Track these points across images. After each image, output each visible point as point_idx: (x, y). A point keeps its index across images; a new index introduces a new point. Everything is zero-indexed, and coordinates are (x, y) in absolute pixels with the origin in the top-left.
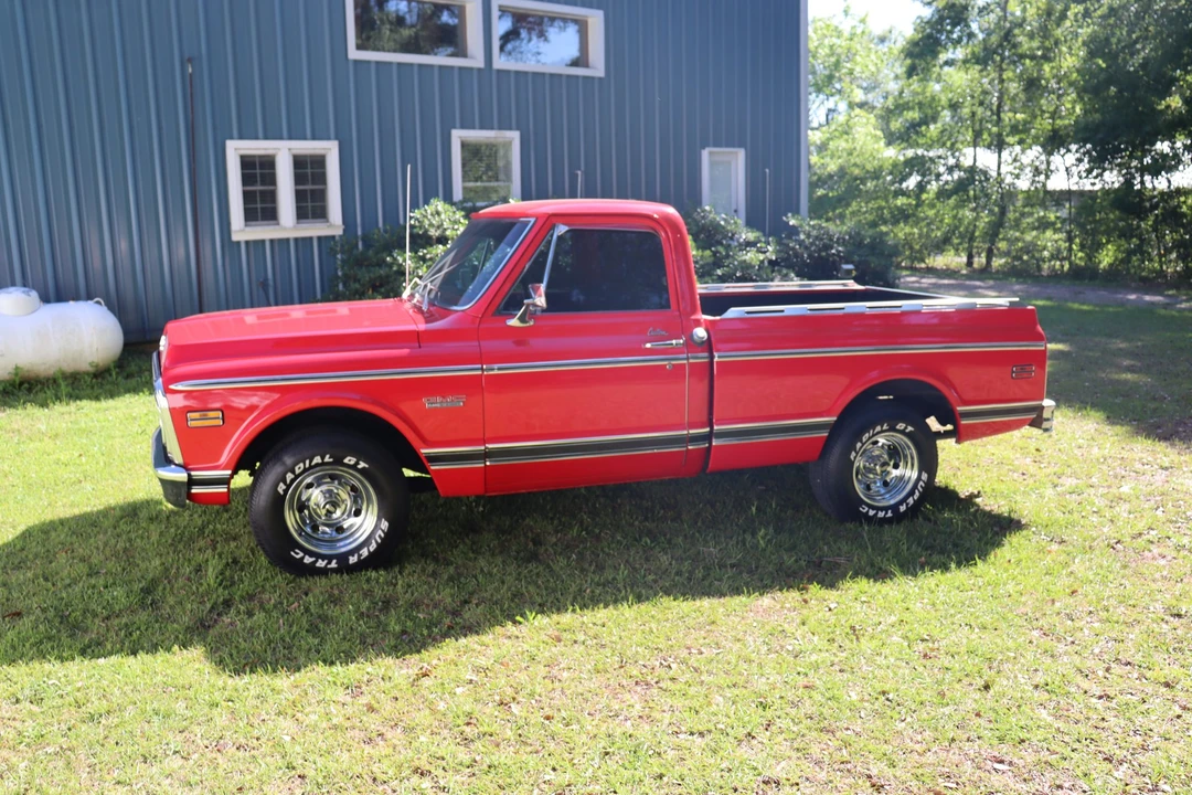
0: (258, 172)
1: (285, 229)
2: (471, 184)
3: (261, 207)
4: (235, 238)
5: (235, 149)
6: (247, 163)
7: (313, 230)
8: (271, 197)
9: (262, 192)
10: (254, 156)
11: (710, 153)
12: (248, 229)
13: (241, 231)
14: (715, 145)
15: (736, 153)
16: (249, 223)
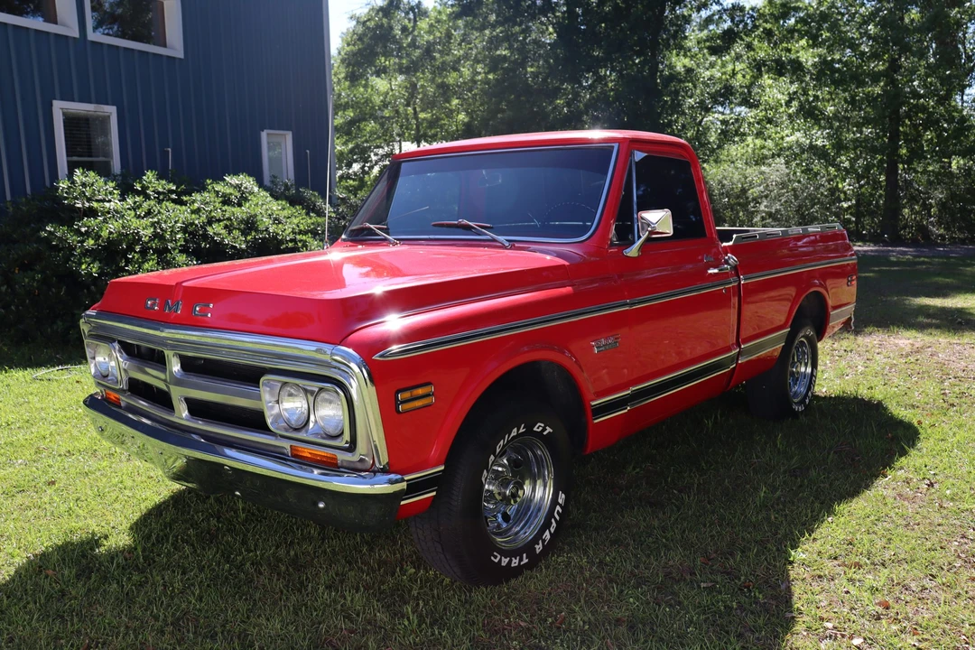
2: (75, 159)
11: (268, 134)
14: (271, 128)
15: (285, 135)
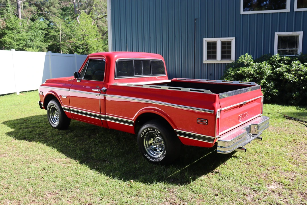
0: (212, 46)
1: (217, 61)
2: (280, 49)
3: (212, 55)
4: (204, 63)
5: (206, 40)
6: (209, 44)
7: (226, 61)
8: (215, 52)
9: (213, 51)
10: (211, 42)
12: (208, 60)
13: (206, 61)
16: (208, 59)
